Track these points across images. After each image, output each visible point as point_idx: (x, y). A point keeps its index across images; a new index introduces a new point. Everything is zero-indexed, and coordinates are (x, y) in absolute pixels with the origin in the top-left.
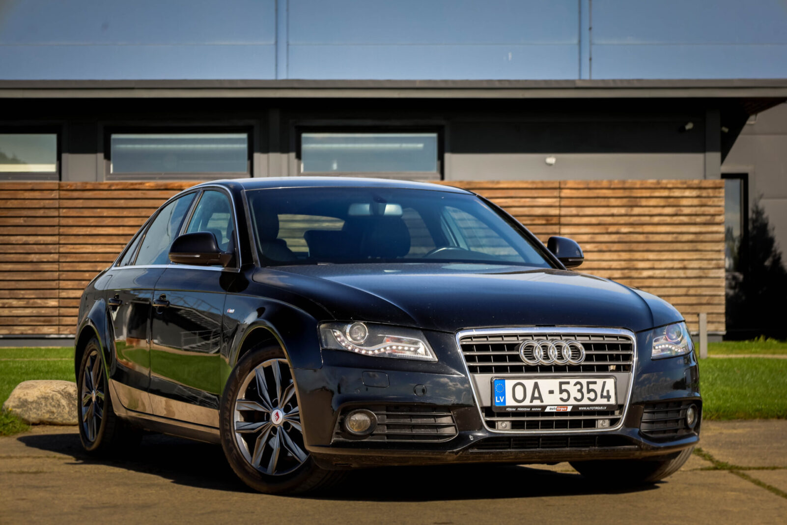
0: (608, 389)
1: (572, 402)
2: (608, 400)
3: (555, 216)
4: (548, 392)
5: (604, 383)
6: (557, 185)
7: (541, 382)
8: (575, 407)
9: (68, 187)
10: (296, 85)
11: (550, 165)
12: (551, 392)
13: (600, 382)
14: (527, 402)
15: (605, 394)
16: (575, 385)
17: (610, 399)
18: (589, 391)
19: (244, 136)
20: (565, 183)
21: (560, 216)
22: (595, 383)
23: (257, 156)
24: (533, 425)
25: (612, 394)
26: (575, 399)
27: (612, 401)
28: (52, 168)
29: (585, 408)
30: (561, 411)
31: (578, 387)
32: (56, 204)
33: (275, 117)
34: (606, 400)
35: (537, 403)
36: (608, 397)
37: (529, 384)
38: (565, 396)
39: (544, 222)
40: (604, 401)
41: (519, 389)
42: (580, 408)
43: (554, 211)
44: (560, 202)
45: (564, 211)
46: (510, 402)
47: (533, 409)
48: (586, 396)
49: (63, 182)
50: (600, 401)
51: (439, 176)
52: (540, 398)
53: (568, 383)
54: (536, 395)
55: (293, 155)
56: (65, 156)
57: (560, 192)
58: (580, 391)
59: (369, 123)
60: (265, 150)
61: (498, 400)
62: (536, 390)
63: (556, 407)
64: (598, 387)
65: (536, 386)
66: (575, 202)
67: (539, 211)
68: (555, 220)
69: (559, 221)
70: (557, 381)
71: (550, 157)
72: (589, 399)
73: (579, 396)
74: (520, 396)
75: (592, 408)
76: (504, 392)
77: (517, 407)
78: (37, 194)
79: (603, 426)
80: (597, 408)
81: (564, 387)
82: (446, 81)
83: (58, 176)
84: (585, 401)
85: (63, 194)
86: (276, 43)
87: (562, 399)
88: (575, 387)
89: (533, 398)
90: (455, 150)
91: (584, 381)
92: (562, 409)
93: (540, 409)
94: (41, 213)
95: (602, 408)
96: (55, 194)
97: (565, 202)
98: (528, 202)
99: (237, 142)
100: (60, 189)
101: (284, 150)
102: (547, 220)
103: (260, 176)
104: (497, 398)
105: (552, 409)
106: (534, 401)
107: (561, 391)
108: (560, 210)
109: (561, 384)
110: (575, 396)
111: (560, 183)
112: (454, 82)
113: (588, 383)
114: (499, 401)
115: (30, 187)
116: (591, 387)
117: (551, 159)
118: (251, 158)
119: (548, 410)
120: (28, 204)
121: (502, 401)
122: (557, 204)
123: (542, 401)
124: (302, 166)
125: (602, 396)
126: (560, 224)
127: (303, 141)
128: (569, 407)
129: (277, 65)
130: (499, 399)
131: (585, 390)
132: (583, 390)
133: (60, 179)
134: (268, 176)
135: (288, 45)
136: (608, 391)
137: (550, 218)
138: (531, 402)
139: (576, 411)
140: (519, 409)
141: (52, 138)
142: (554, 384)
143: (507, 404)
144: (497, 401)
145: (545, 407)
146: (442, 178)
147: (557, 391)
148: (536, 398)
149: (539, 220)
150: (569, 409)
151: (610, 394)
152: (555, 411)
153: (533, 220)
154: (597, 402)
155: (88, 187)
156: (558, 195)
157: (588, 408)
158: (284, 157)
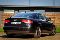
56: (15, 11)
117: (54, 12)
146: (45, 14)
156: (54, 15)
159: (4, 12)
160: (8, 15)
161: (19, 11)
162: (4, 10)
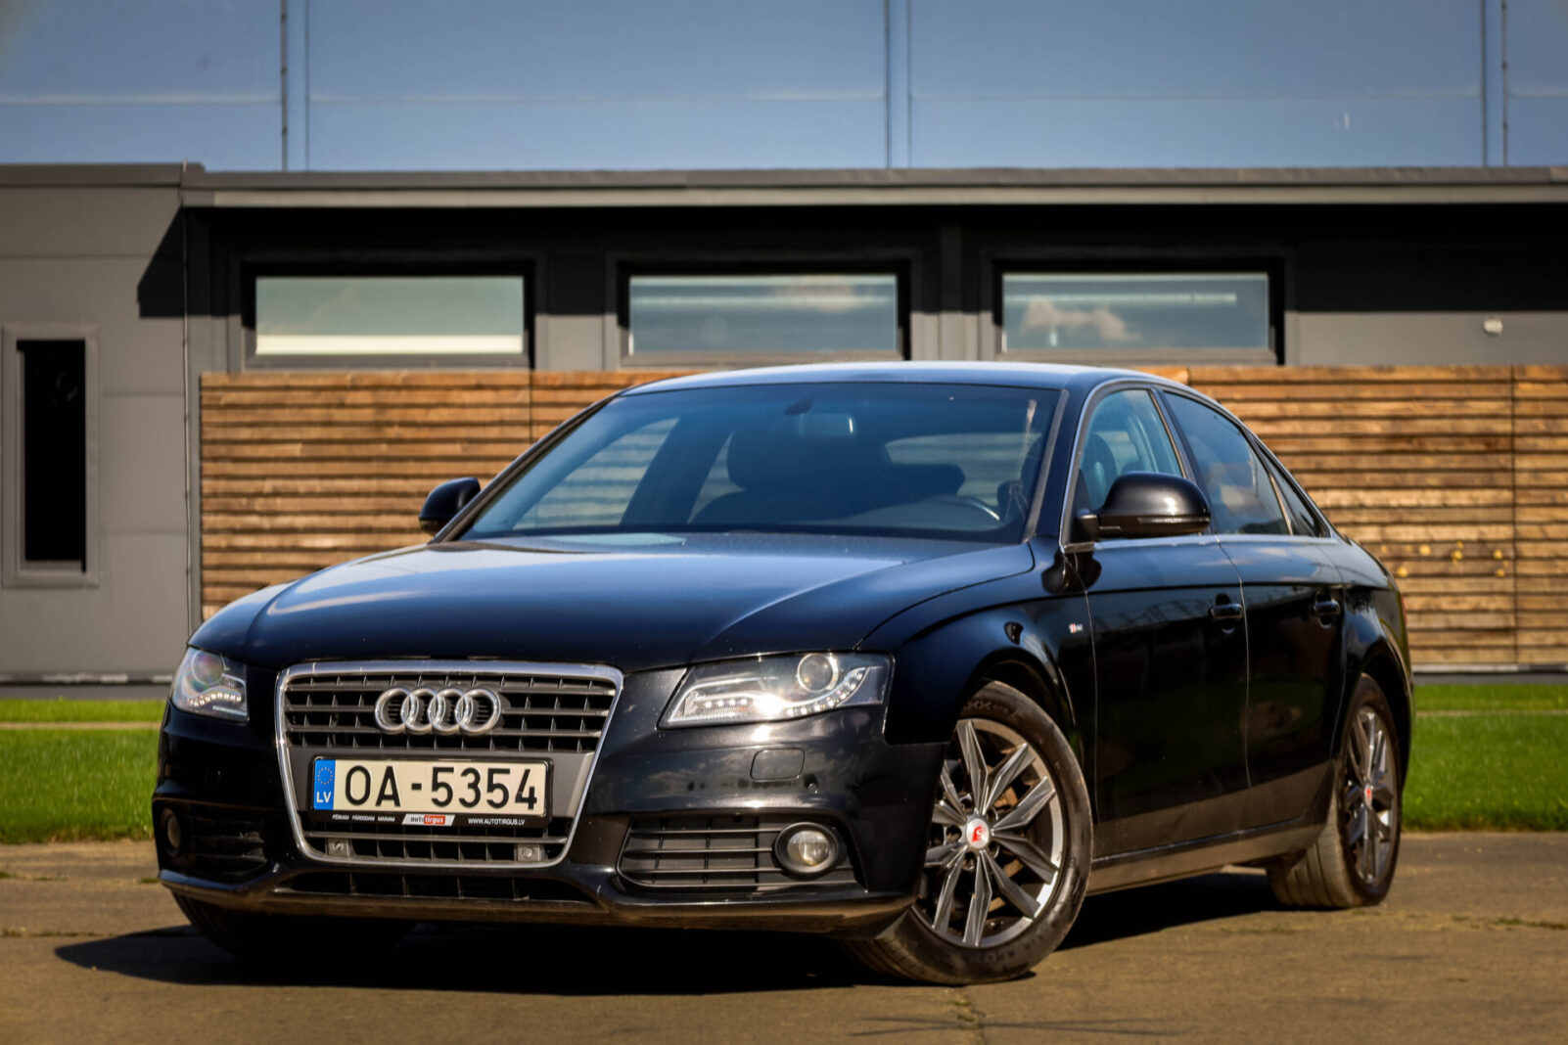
0: (532, 785)
1: (455, 807)
2: (531, 807)
3: (1504, 435)
4: (410, 786)
5: (527, 772)
6: (1505, 375)
7: (398, 766)
8: (459, 817)
9: (549, 383)
10: (1002, 180)
11: (1492, 335)
12: (417, 787)
13: (517, 770)
14: (370, 805)
15: (526, 794)
16: (465, 773)
17: (535, 805)
18: (491, 787)
19: (890, 280)
20: (1523, 370)
21: (1513, 436)
22: (507, 771)
23: (918, 319)
24: (393, 850)
25: (540, 794)
26: (463, 802)
27: (539, 809)
28: (514, 344)
29: (481, 821)
30: (434, 824)
31: (471, 778)
32: (524, 414)
33: (952, 243)
34: (526, 805)
35: (388, 806)
36: (531, 801)
37: (377, 769)
38: (442, 795)
39: (1482, 447)
40: (522, 809)
41: (358, 779)
42: (470, 821)
43: (1502, 427)
44: (1513, 408)
45: (1522, 426)
46: (341, 803)
47: (380, 819)
48: (485, 796)
49: (539, 371)
50: (514, 808)
51: (1273, 356)
52: (395, 797)
53: (451, 770)
54: (389, 791)
55: (987, 317)
56: (542, 321)
57: (1512, 389)
58: (474, 786)
59: (1137, 252)
60: (934, 307)
61: (320, 798)
62: (389, 782)
63: (423, 816)
64: (512, 782)
65: (389, 774)
66: (1542, 407)
67: (1470, 426)
68: (1503, 443)
69: (1513, 445)
70: (430, 765)
71: (1492, 318)
72: (491, 803)
73: (470, 796)
74: (357, 792)
75: (496, 821)
76: (333, 783)
77: (351, 813)
78: (488, 396)
79: (530, 857)
80: (505, 821)
81: (442, 777)
82: (1295, 171)
83: (526, 360)
84: (483, 808)
85: (540, 396)
86: (888, 96)
87: (435, 801)
88: (464, 778)
89: (382, 797)
90: (1306, 306)
91: (483, 768)
92: (435, 822)
93: (392, 819)
94: (494, 432)
95: (515, 822)
96: (523, 396)
97: (1524, 408)
98: (1448, 407)
99: (874, 292)
100: (532, 385)
101: (970, 306)
102: (1488, 444)
103: (924, 358)
104: (318, 794)
105: (416, 820)
106: (384, 803)
107: (436, 786)
108: (1513, 424)
109: (436, 771)
110: (462, 797)
111: (1512, 371)
112: (1311, 171)
113: (491, 772)
114: (321, 801)
115: (473, 382)
116: (497, 779)
117: (1494, 324)
118: (904, 323)
119: (407, 821)
120: (470, 415)
121: (327, 800)
122: (1508, 412)
123: (397, 803)
124: (1004, 338)
125: (519, 799)
126: (1514, 452)
127: (1006, 288)
128: (447, 817)
129: (888, 141)
130: (322, 797)
131: (483, 785)
132: (479, 786)
133: (532, 365)
134: (940, 358)
135: (910, 98)
136: (532, 790)
137: (1493, 440)
138: (378, 803)
139: (462, 824)
140: (356, 818)
141: (515, 285)
142: (421, 770)
143: (336, 807)
144: (319, 801)
145: (401, 816)
146: (1281, 361)
147: (427, 784)
148: (388, 798)
149: (1472, 442)
150: (449, 821)
151: (536, 796)
152: (422, 823)
153: (1461, 444)
154: (508, 809)
155: (589, 381)
156: (1509, 394)
157: (487, 821)
158: (970, 320)
159: (268, 344)
160: (361, 408)
161: (637, 303)
162: (265, 286)
